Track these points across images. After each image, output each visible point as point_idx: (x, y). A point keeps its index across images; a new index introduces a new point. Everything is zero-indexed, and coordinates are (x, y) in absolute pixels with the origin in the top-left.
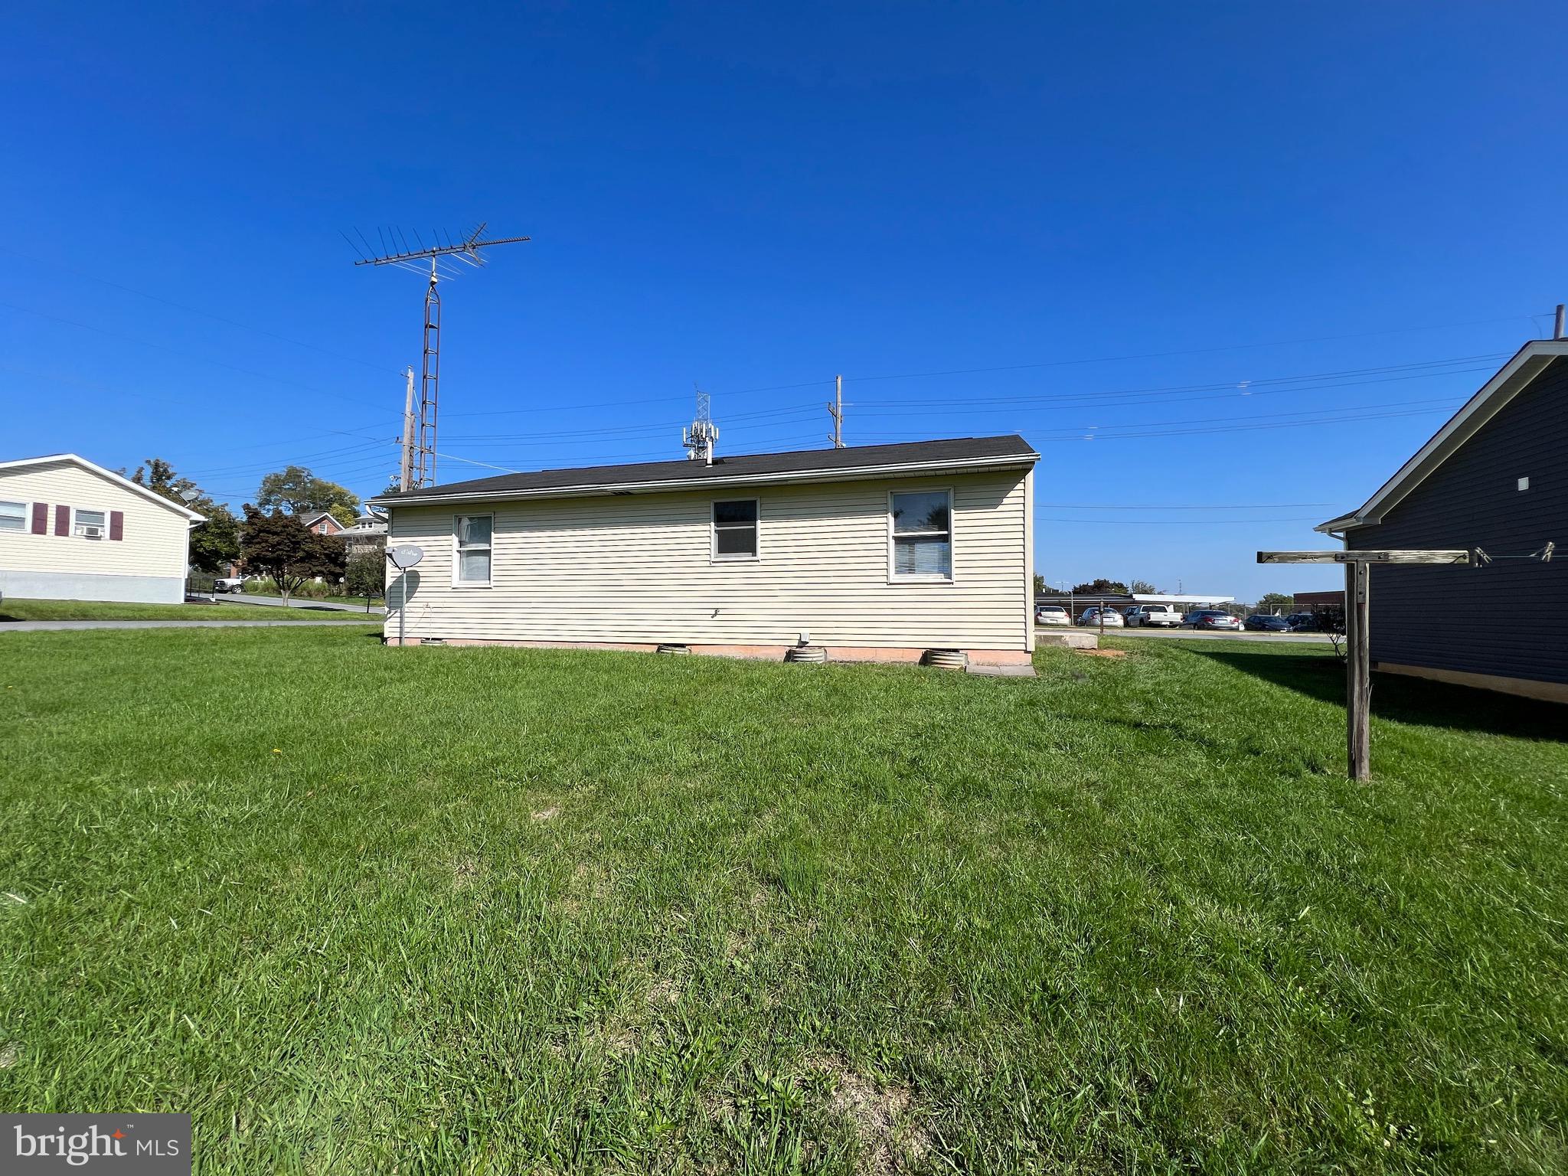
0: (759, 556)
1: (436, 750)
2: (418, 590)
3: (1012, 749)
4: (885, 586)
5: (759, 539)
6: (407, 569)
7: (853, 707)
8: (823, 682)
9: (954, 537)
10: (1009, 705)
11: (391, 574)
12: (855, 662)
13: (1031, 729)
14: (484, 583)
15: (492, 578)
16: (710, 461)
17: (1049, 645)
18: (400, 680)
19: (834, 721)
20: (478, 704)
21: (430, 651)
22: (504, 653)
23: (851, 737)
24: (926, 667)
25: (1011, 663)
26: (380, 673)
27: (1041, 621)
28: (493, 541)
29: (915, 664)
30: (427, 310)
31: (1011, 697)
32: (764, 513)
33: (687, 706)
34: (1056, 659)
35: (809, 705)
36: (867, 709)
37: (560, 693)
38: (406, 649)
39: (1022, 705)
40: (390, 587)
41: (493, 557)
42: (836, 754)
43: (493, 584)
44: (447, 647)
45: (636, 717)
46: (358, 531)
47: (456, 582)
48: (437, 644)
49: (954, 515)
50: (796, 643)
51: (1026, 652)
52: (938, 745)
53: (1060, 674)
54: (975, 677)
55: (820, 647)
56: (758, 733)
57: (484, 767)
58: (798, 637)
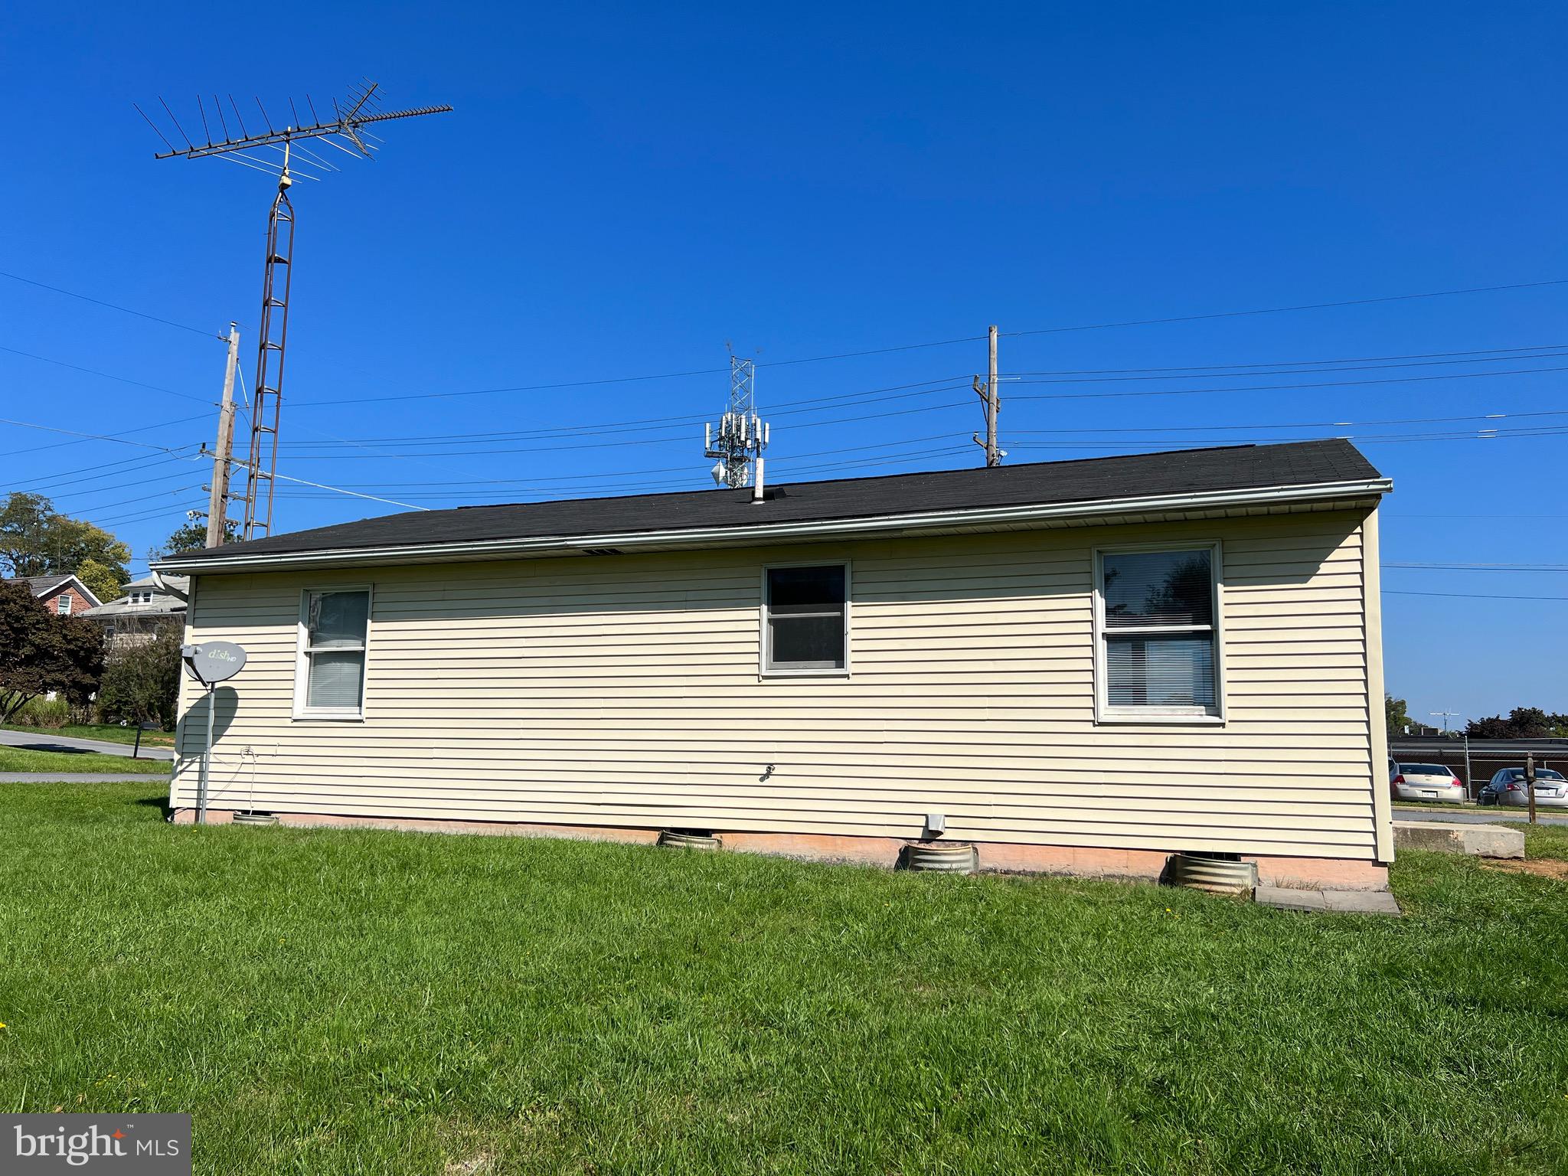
0: (850, 668)
1: (273, 1032)
2: (234, 722)
3: (1359, 1069)
4: (1089, 727)
5: (850, 635)
6: (217, 685)
7: (1033, 967)
8: (973, 913)
9: (1224, 637)
10: (1348, 974)
11: (188, 694)
12: (1033, 874)
13: (1393, 1026)
14: (352, 712)
15: (365, 703)
16: (759, 493)
17: (1423, 850)
18: (202, 893)
19: (1000, 995)
20: (341, 943)
21: (250, 835)
22: (382, 843)
23: (1033, 1030)
24: (1176, 890)
25: (1346, 883)
26: (168, 879)
27: (1404, 794)
28: (369, 636)
29: (1153, 881)
30: (272, 233)
31: (1351, 957)
32: (859, 589)
33: (719, 957)
34: (1439, 879)
35: (949, 962)
36: (1062, 974)
37: (486, 924)
38: (209, 831)
39: (1373, 975)
40: (185, 717)
41: (368, 664)
42: (1006, 1065)
43: (366, 713)
44: (280, 829)
45: (627, 977)
46: (127, 609)
47: (301, 709)
48: (261, 822)
49: (1223, 595)
50: (918, 833)
51: (1376, 863)
52: (1207, 1054)
53: (1450, 910)
54: (1274, 911)
55: (965, 842)
56: (854, 1016)
57: (358, 1067)
58: (922, 821)
